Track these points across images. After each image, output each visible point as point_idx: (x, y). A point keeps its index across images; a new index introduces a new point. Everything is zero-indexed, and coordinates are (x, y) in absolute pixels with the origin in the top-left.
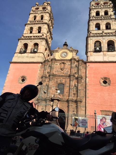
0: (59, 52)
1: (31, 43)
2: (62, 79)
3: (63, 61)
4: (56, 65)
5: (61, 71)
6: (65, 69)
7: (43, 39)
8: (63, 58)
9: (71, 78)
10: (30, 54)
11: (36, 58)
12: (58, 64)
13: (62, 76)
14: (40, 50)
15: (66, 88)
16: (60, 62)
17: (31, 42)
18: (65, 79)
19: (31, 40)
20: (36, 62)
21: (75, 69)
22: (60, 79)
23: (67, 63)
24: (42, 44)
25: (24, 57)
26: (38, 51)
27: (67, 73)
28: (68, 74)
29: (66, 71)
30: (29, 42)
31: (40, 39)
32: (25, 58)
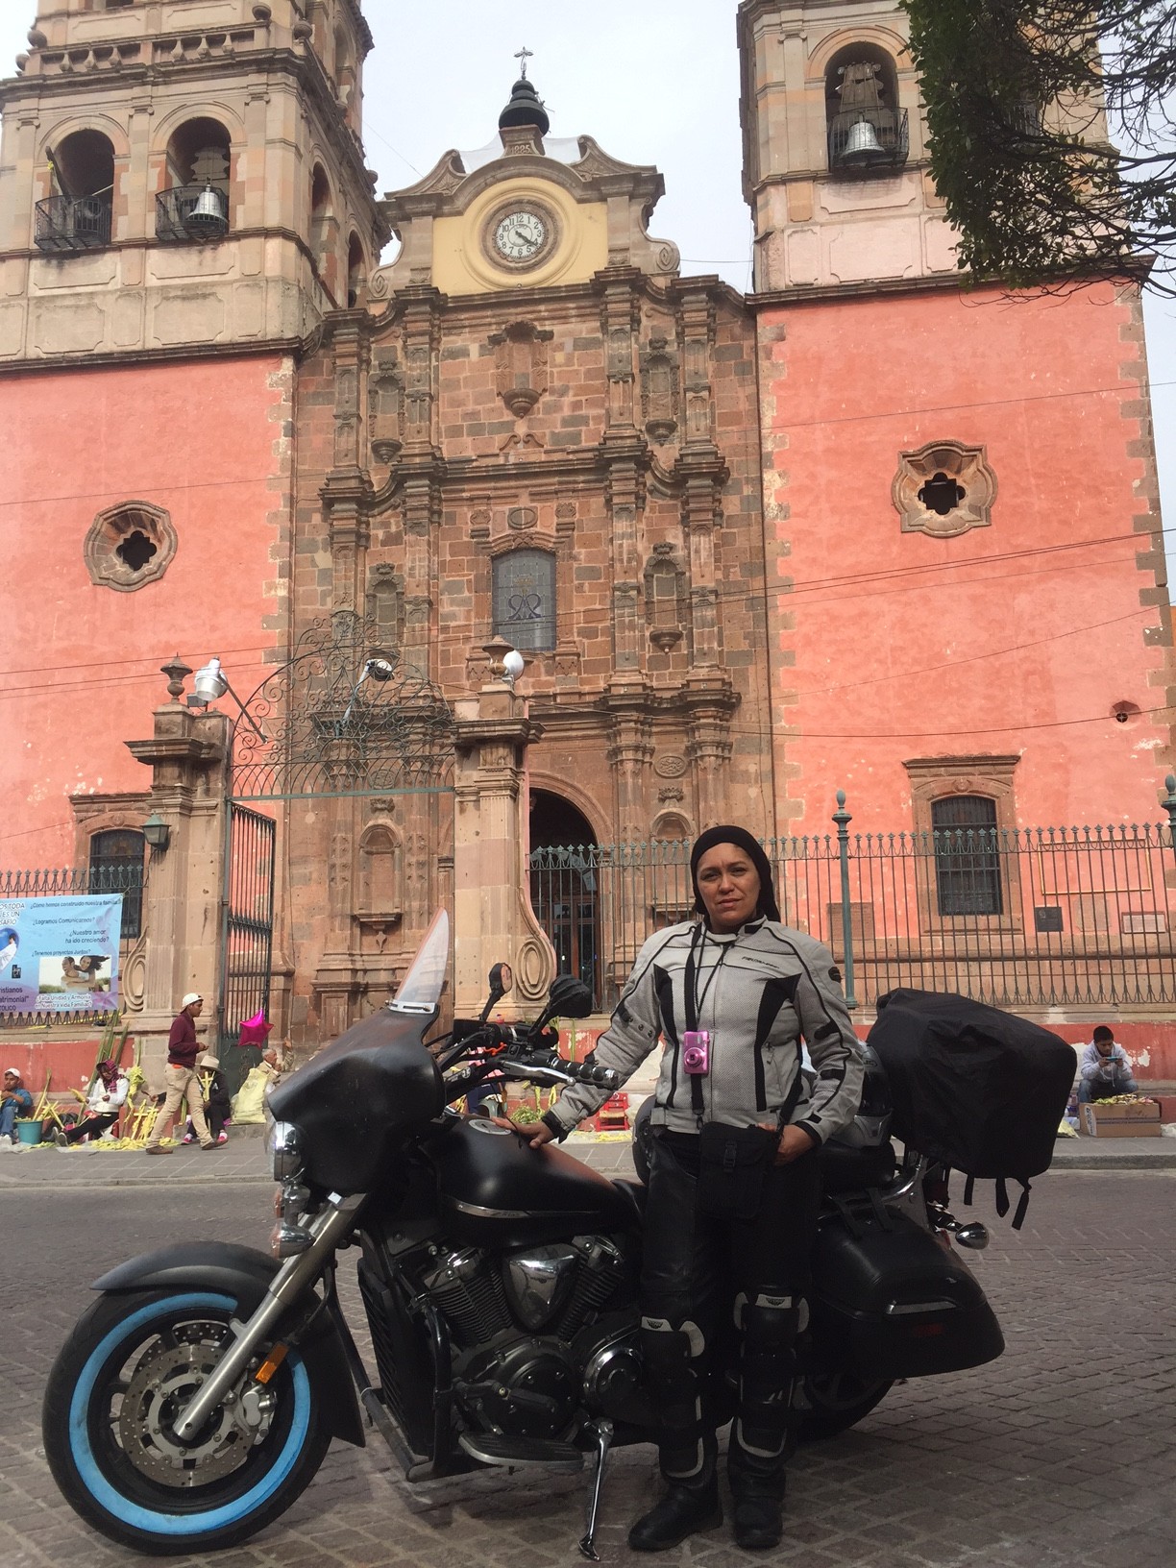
0: (460, 213)
1: (141, 121)
2: (524, 501)
3: (516, 315)
4: (454, 354)
5: (508, 416)
6: (546, 398)
7: (268, 63)
8: (510, 270)
9: (616, 487)
10: (154, 255)
11: (222, 292)
12: (474, 350)
13: (524, 472)
14: (252, 198)
15: (579, 589)
16: (493, 323)
17: (141, 110)
18: (554, 505)
19: (137, 91)
20: (233, 345)
21: (644, 387)
22: (506, 508)
23: (557, 328)
24: (262, 126)
25: (97, 300)
26: (241, 221)
27: (575, 438)
28: (584, 444)
29: (558, 417)
30: (121, 116)
31: (235, 65)
32: (108, 304)
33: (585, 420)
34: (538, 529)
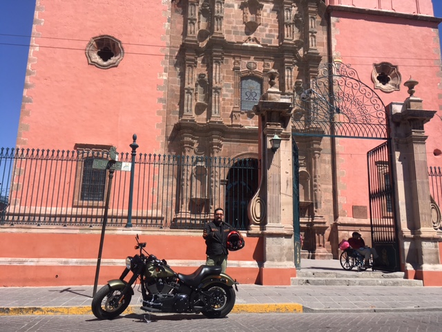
2: (252, 60)
4: (229, 6)
6: (261, 27)
9: (287, 60)
12: (236, 6)
13: (253, 50)
18: (263, 63)
23: (265, 4)
28: (273, 44)
33: (273, 36)
34: (257, 70)
